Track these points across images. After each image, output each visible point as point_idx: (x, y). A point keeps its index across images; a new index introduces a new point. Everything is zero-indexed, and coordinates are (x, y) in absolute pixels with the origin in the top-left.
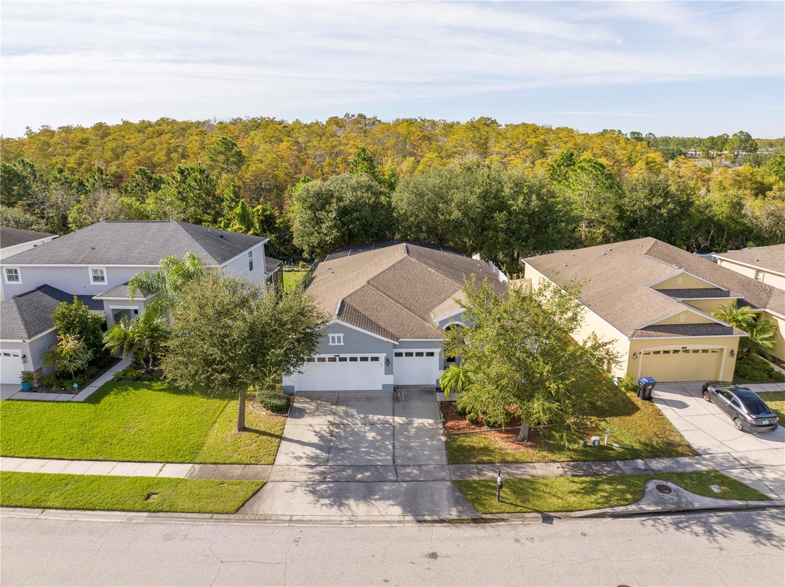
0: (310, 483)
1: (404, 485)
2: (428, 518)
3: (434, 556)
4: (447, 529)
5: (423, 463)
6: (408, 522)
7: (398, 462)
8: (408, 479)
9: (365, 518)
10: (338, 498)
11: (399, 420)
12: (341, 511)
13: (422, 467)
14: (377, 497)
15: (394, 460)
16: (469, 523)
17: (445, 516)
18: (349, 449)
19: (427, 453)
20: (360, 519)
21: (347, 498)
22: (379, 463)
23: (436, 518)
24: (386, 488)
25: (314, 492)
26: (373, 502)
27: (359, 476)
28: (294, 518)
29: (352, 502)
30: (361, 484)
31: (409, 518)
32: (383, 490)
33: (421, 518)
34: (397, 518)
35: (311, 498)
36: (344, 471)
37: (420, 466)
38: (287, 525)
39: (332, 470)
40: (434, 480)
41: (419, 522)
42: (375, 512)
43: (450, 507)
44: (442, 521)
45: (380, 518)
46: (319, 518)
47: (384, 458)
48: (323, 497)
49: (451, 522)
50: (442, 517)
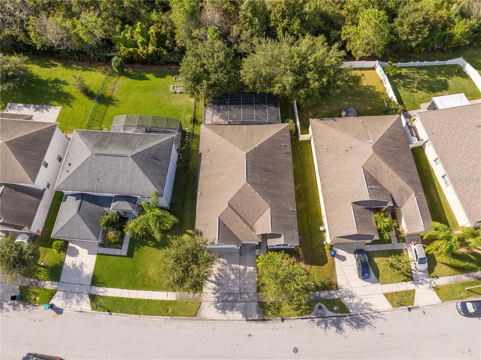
0: (215, 302)
1: (243, 303)
2: (249, 319)
3: (250, 335)
4: (255, 324)
5: (249, 292)
6: (244, 320)
7: (242, 291)
8: (244, 301)
9: (232, 319)
10: (223, 309)
11: (242, 267)
12: (225, 315)
13: (249, 294)
14: (235, 309)
15: (240, 290)
16: (261, 321)
17: (254, 318)
18: (225, 284)
19: (250, 286)
20: (230, 319)
21: (226, 310)
22: (235, 292)
24: (238, 305)
25: (216, 307)
26: (234, 312)
27: (229, 299)
28: (212, 319)
29: (227, 312)
30: (230, 303)
31: (244, 319)
32: (236, 306)
33: (247, 319)
34: (241, 319)
35: (216, 310)
36: (224, 296)
37: (248, 293)
38: (210, 321)
39: (221, 296)
40: (252, 301)
41: (247, 320)
42: (234, 316)
43: (256, 314)
44: (253, 320)
45: (236, 319)
46: (219, 319)
47: (236, 289)
48: (219, 309)
49: (256, 320)
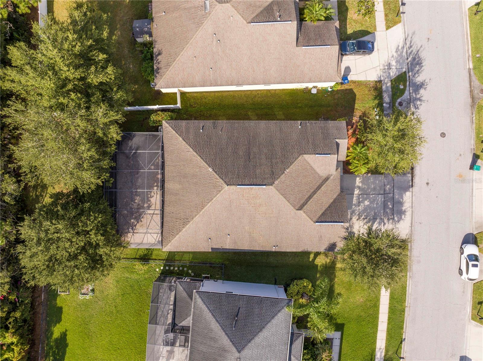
0: (394, 223)
1: (395, 191)
2: (411, 184)
3: (428, 184)
4: (416, 178)
5: (383, 184)
6: (412, 190)
7: (382, 192)
8: (392, 189)
9: (411, 204)
10: (401, 213)
11: (357, 192)
12: (407, 211)
13: (385, 184)
14: (401, 200)
15: (381, 194)
16: (413, 172)
17: (410, 178)
18: (375, 211)
19: (377, 182)
20: (411, 205)
21: (402, 210)
22: (383, 199)
23: (411, 181)
24: (397, 197)
25: (398, 221)
26: (404, 201)
27: (390, 206)
28: (410, 226)
29: (404, 208)
30: (395, 205)
31: (411, 189)
32: (398, 198)
33: (411, 186)
34: (411, 193)
35: (401, 222)
36: (387, 212)
37: (385, 185)
38: (413, 228)
39: (387, 216)
40: (393, 180)
41: (412, 186)
42: (408, 201)
43: (407, 176)
44: (412, 180)
45: (411, 199)
46: (410, 218)
47: (380, 198)
48: (401, 218)
49: (412, 177)
50: (411, 179)
